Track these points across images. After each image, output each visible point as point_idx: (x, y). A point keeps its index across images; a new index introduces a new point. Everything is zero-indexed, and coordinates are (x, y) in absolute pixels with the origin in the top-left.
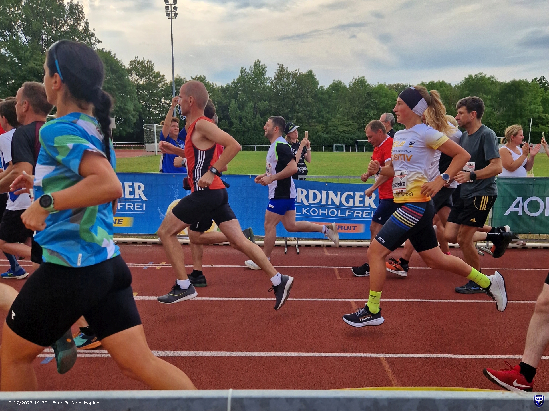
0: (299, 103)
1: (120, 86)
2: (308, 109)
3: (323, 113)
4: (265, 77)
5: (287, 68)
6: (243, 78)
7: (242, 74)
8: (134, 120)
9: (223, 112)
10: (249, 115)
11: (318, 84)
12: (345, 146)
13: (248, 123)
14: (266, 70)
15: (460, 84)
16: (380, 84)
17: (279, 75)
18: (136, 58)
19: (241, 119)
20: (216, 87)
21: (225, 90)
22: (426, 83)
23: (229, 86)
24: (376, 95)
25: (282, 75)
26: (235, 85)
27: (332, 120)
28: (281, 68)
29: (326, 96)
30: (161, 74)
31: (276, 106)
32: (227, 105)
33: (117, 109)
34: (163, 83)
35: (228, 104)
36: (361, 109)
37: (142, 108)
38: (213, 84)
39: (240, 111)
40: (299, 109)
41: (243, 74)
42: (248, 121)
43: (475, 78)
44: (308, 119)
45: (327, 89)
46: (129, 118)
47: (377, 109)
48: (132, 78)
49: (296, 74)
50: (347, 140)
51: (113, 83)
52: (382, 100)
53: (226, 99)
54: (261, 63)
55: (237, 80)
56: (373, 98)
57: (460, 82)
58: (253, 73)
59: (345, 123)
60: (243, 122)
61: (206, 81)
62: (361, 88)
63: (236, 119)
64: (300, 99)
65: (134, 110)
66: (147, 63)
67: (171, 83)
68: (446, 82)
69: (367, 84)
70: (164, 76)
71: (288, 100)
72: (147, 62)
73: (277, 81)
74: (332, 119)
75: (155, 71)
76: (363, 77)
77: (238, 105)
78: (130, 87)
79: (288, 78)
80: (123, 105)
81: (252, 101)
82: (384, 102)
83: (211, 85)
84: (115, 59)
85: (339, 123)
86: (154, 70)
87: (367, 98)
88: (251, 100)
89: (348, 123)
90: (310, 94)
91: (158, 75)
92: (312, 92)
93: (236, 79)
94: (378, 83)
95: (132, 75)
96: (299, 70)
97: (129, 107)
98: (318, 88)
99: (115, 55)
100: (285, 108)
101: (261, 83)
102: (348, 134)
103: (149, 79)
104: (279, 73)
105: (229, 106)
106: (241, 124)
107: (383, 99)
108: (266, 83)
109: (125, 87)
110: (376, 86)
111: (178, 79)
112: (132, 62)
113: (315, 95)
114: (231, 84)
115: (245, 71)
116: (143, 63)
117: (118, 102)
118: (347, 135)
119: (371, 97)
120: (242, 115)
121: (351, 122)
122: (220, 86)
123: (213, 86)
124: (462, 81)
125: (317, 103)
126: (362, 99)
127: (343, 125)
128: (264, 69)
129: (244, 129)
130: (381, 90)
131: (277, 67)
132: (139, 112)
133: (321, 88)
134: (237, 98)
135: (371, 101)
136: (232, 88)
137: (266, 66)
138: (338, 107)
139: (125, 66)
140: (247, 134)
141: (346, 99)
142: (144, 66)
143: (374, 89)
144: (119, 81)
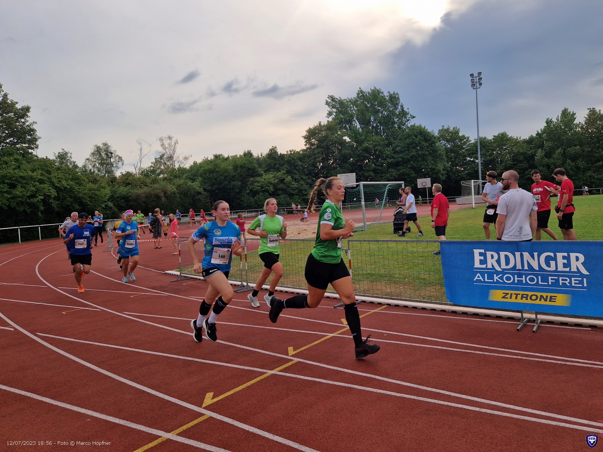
1: (431, 152)
4: (575, 123)
5: (600, 111)
6: (549, 128)
7: (547, 124)
9: (528, 162)
10: (558, 161)
17: (590, 119)
18: (443, 127)
20: (520, 140)
21: (531, 141)
23: (533, 137)
25: (594, 118)
26: (539, 136)
28: (593, 112)
30: (466, 137)
31: (590, 149)
32: (533, 154)
33: (429, 170)
34: (468, 143)
37: (450, 167)
38: (517, 138)
39: (547, 159)
41: (549, 124)
51: (426, 150)
53: (531, 149)
54: (569, 111)
55: (542, 131)
58: (560, 121)
60: (551, 169)
63: (543, 167)
67: (476, 142)
70: (470, 138)
72: (454, 128)
73: (589, 125)
75: (460, 135)
77: (545, 153)
78: (440, 151)
80: (434, 166)
83: (515, 139)
84: (425, 130)
88: (559, 147)
91: (463, 137)
93: (540, 130)
95: (440, 141)
99: (425, 127)
101: (570, 129)
103: (455, 142)
104: (590, 117)
105: (535, 155)
106: (549, 171)
108: (576, 128)
109: (436, 152)
111: (483, 138)
112: (440, 131)
114: (535, 135)
115: (551, 121)
116: (449, 130)
120: (550, 162)
122: (524, 138)
123: (517, 139)
128: (573, 116)
131: (587, 112)
132: (447, 170)
134: (544, 147)
136: (538, 138)
137: (574, 112)
139: (434, 135)
142: (451, 132)
144: (431, 148)
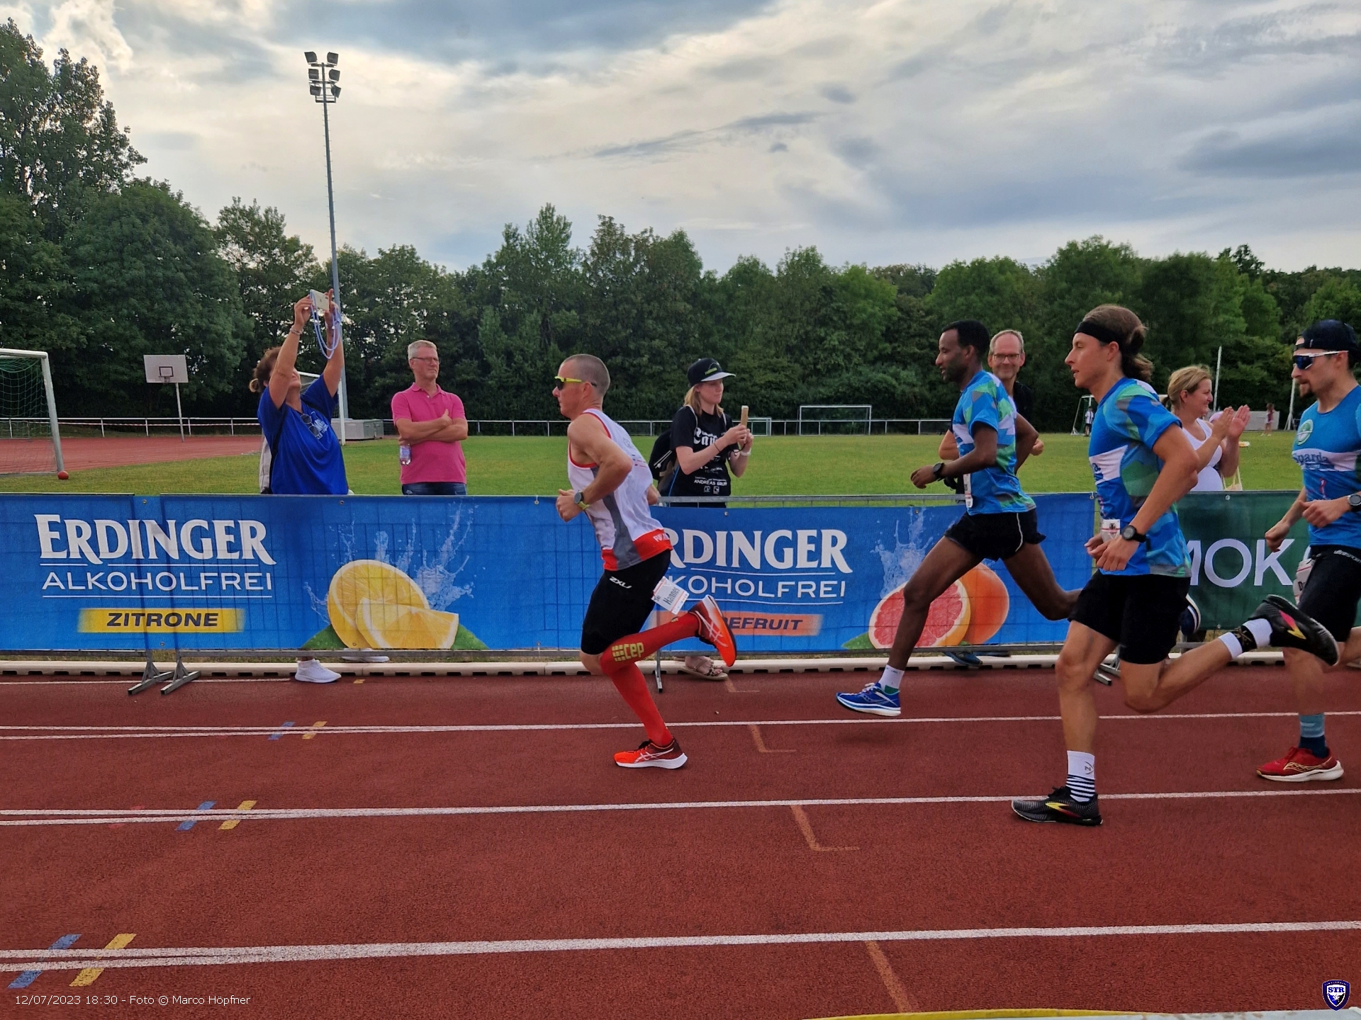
0: (654, 315)
1: (196, 274)
2: (678, 328)
3: (715, 338)
4: (568, 248)
5: (623, 226)
6: (512, 253)
7: (507, 241)
8: (234, 360)
9: (462, 338)
10: (531, 344)
11: (700, 266)
12: (771, 421)
13: (526, 365)
14: (572, 229)
15: (1047, 265)
16: (853, 267)
17: (602, 245)
18: (235, 201)
19: (509, 356)
20: (443, 275)
21: (467, 283)
22: (965, 263)
23: (478, 272)
24: (844, 292)
25: (609, 243)
26: (490, 270)
27: (738, 356)
28: (608, 227)
29: (719, 298)
30: (302, 243)
31: (598, 322)
32: (474, 321)
33: (190, 332)
34: (307, 265)
35: (475, 317)
36: (810, 328)
37: (252, 330)
38: (436, 267)
39: (506, 336)
40: (654, 329)
41: (511, 241)
42: (527, 362)
43: (1084, 249)
44: (678, 355)
45: (723, 278)
46: (222, 356)
47: (849, 327)
48: (227, 255)
49: (646, 240)
50: (776, 406)
51: (178, 267)
52: (859, 305)
53: (470, 304)
54: (556, 214)
55: (496, 258)
56: (836, 301)
57: (1049, 261)
58: (536, 238)
59: (770, 364)
60: (515, 363)
61: (418, 259)
62: (807, 277)
63: (498, 356)
64: (656, 305)
65: (235, 336)
66: (266, 217)
67: (329, 265)
68: (1013, 259)
69: (821, 266)
70: (312, 247)
71: (626, 306)
72: (267, 212)
73: (599, 258)
74: (736, 353)
75: (285, 237)
76: (813, 249)
77: (501, 320)
78: (222, 276)
79: (625, 252)
80: (205, 320)
81: (535, 311)
82: (864, 311)
83: (431, 271)
84: (181, 204)
85: (756, 365)
86: (284, 234)
87: (823, 301)
88: (533, 307)
89: (777, 363)
90: (680, 291)
91: (294, 245)
92: (686, 287)
93: (493, 255)
94: (847, 263)
95: (226, 245)
96: (651, 231)
97: (220, 327)
98: (702, 277)
99: (180, 195)
100: (619, 327)
101: (558, 264)
102: (779, 392)
103: (270, 255)
104: (602, 239)
105: (477, 322)
106: (511, 367)
107: (861, 304)
108: (571, 263)
109: (211, 276)
110: (842, 271)
111: (348, 255)
112: (226, 213)
113: (695, 295)
114: (481, 268)
115: (514, 233)
116: (253, 215)
117: (193, 315)
118: (776, 394)
119: (831, 299)
120: (512, 345)
121: (784, 361)
122: (453, 273)
123: (436, 272)
124: (1053, 257)
125: (699, 315)
126: (811, 303)
127: (765, 369)
128: (564, 229)
129: (517, 380)
130: (855, 282)
131: (596, 224)
132: (248, 339)
133: (708, 277)
134: (500, 302)
135: (833, 308)
136: (485, 276)
137: (569, 220)
138: (751, 323)
139: (207, 223)
140: (527, 393)
141: (772, 302)
142: (257, 223)
143: (838, 279)
144: (194, 264)
